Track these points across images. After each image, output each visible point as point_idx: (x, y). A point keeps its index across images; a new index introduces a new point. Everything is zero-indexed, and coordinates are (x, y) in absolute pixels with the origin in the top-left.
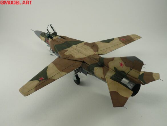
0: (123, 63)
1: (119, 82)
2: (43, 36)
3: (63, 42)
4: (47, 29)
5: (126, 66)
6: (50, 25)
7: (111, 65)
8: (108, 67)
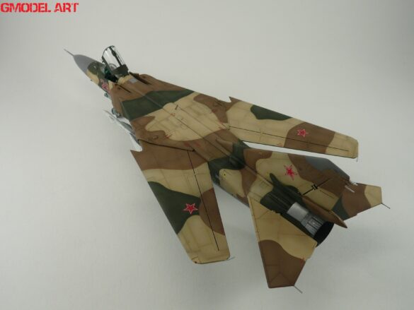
0: (294, 170)
1: (281, 214)
2: (94, 73)
3: (143, 95)
4: (103, 58)
5: (303, 177)
6: (110, 48)
7: (263, 167)
8: (254, 171)
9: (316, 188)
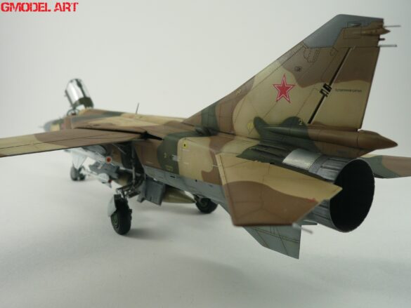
0: (290, 79)
4: (66, 92)
6: (77, 80)
8: (231, 134)
9: (329, 90)
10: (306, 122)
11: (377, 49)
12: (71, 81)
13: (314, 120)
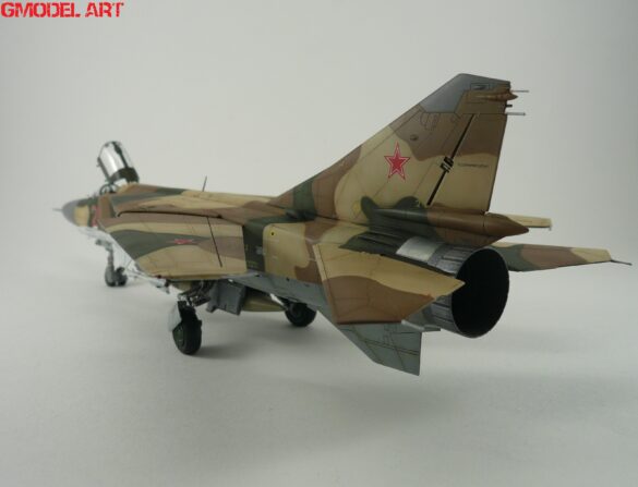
0: (405, 151)
1: (382, 254)
4: (99, 160)
6: (114, 143)
8: (333, 219)
9: (451, 164)
10: (425, 203)
11: (504, 117)
12: (107, 145)
13: (434, 201)
